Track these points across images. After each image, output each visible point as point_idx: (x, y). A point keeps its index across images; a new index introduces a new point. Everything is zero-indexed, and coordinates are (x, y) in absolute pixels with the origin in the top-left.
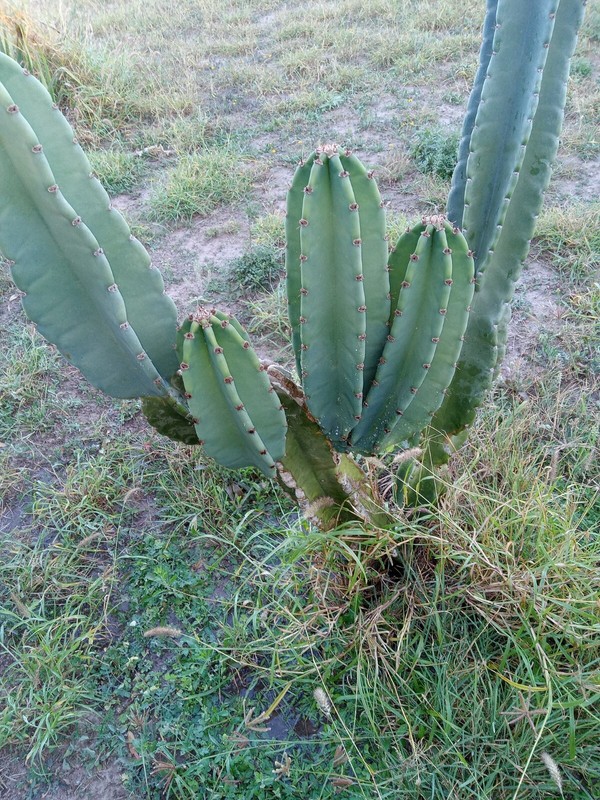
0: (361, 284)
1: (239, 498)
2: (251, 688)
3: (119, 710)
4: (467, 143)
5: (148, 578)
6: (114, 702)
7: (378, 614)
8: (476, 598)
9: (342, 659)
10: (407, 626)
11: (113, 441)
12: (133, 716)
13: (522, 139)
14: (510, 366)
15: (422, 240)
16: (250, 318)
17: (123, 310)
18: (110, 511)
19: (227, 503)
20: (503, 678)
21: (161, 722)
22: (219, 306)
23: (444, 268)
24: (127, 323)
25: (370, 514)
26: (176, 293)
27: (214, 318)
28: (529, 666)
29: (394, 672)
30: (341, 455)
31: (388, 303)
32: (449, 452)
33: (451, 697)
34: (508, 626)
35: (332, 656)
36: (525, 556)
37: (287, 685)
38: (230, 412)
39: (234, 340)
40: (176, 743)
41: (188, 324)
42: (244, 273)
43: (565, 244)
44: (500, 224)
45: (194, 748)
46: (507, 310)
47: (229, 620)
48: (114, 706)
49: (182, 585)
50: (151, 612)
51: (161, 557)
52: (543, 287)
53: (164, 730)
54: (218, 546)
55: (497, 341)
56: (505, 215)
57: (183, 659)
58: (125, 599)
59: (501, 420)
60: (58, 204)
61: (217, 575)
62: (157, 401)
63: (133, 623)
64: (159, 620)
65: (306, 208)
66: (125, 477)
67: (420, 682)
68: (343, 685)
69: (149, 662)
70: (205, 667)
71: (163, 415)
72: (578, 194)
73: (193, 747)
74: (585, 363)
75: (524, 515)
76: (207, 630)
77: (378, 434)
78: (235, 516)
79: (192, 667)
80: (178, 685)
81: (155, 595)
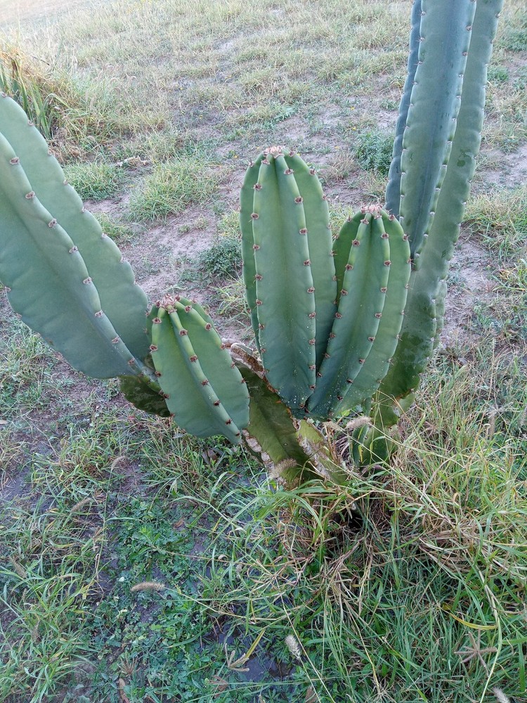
0: (309, 268)
1: (213, 462)
2: (229, 635)
3: (111, 659)
4: (400, 142)
5: (134, 537)
6: (106, 652)
7: (341, 563)
8: (429, 545)
9: (311, 605)
10: (367, 573)
11: (101, 415)
12: (123, 664)
13: (448, 135)
14: (449, 335)
15: (362, 227)
16: (219, 302)
17: (97, 301)
18: (99, 478)
19: (203, 467)
20: (456, 618)
21: (149, 669)
22: (192, 292)
23: (382, 252)
24: (101, 311)
25: (330, 473)
26: (154, 283)
27: (178, 304)
28: (479, 607)
29: (358, 616)
30: (300, 422)
31: (335, 284)
32: (398, 414)
33: (409, 637)
34: (458, 569)
35: (300, 604)
36: (470, 505)
37: (262, 631)
38: (197, 387)
39: (197, 323)
40: (163, 688)
41: (156, 310)
42: (213, 263)
43: (493, 226)
44: (433, 210)
45: (179, 692)
46: (443, 285)
47: (208, 574)
48: (106, 655)
49: (165, 543)
50: (137, 569)
51: (146, 517)
52: (476, 265)
53: (152, 677)
54: (196, 505)
55: (435, 314)
56: (436, 203)
57: (168, 610)
58: (114, 557)
59: (443, 383)
60: (35, 209)
61: (196, 532)
62: (133, 379)
63: (122, 579)
64: (145, 575)
65: (256, 204)
66: (113, 447)
67: (382, 624)
68: (312, 629)
69: (137, 614)
70: (187, 617)
71: (139, 392)
72: (501, 182)
73: (177, 691)
74: (516, 330)
75: (468, 468)
76: (188, 582)
77: (332, 401)
78: (211, 478)
79: (176, 617)
80: (163, 634)
81: (141, 553)
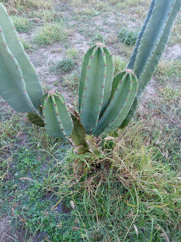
0: (104, 89)
1: (53, 139)
2: (51, 197)
3: (9, 200)
4: (139, 41)
5: (22, 160)
6: (8, 198)
7: (92, 180)
8: (121, 178)
9: (79, 191)
10: (100, 184)
11: (14, 115)
12: (14, 202)
13: (156, 44)
14: (140, 108)
15: (124, 77)
16: (62, 81)
17: (25, 88)
18: (12, 138)
19: (49, 140)
20: (125, 202)
21: (23, 205)
22: (53, 75)
23: (129, 87)
24: (26, 92)
25: (93, 150)
26: (40, 69)
27: (55, 94)
28: (133, 199)
29: (94, 197)
30: (87, 135)
31: (110, 94)
32: (119, 134)
33: (110, 206)
34: (129, 186)
35: (76, 190)
36: (136, 167)
37: (63, 197)
39: (61, 102)
40: (27, 212)
41: (47, 95)
42: (62, 66)
43: (160, 72)
44: (145, 69)
45: (32, 214)
46: (142, 95)
47: (47, 177)
48: (8, 199)
49: (33, 164)
50: (22, 171)
51: (27, 154)
52: (152, 85)
53: (23, 208)
54: (45, 153)
55: (138, 103)
56: (147, 66)
57: (31, 187)
58: (14, 166)
59: (134, 124)
61: (44, 162)
62: (32, 114)
63: (16, 175)
64: (25, 174)
65: (90, 63)
66: (18, 128)
67: (101, 200)
68: (79, 198)
69: (20, 186)
70: (38, 190)
72: (165, 57)
73: (31, 214)
74: (160, 110)
75: (138, 155)
76: (39, 178)
78: (51, 144)
79: (34, 189)
80: (29, 194)
81: (24, 166)
